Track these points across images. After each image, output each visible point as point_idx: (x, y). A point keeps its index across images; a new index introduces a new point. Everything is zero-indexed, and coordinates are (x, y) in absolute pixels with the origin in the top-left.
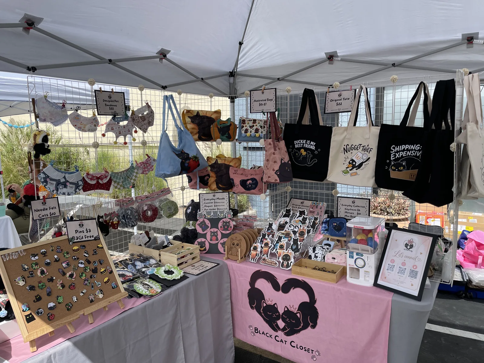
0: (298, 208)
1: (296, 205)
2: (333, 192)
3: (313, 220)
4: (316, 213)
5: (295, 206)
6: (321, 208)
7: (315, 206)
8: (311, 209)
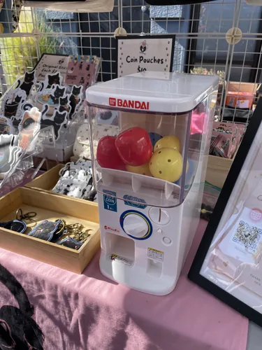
0: (52, 71)
1: (50, 67)
2: (114, 33)
3: (71, 94)
4: (79, 79)
5: (47, 68)
6: (88, 69)
7: (78, 65)
8: (70, 72)
